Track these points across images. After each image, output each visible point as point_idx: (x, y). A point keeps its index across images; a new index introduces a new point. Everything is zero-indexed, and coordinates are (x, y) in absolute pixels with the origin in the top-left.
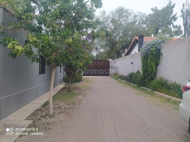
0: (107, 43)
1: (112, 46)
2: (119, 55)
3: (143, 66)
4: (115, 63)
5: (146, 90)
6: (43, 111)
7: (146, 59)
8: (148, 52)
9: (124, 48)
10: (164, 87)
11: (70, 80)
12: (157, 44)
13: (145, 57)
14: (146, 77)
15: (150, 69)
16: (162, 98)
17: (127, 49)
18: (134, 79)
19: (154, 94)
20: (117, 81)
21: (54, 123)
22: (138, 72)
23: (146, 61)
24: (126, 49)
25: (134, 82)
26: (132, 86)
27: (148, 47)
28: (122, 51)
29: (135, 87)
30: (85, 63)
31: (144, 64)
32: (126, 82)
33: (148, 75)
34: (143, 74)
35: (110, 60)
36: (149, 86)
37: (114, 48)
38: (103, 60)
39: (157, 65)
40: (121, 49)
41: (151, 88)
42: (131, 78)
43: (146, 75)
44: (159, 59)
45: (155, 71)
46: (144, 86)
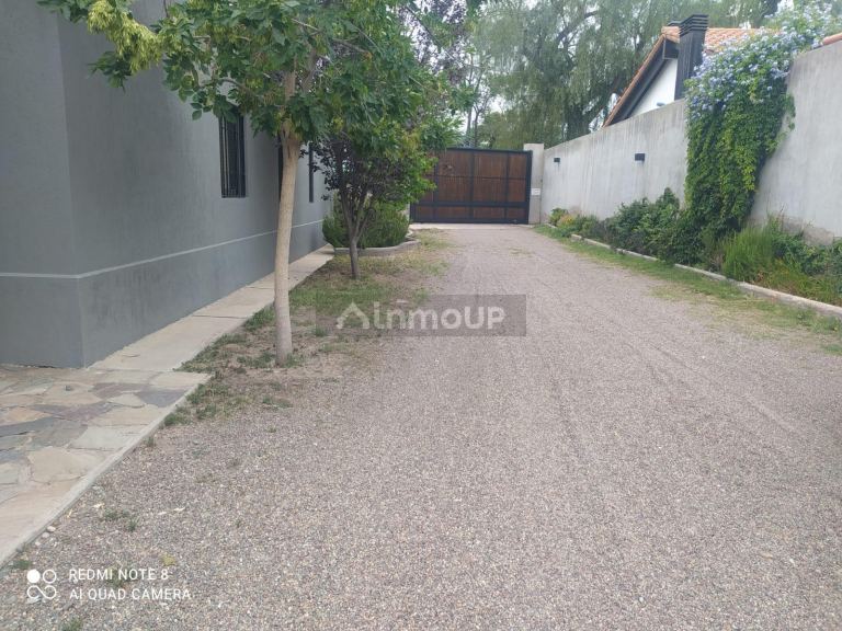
0: (521, 67)
1: (546, 80)
2: (578, 124)
3: (694, 167)
4: (557, 160)
5: (698, 277)
6: (248, 343)
7: (711, 133)
8: (724, 94)
9: (602, 91)
10: (786, 263)
11: (354, 230)
12: (770, 53)
13: (710, 122)
14: (707, 218)
15: (727, 179)
16: (771, 309)
17: (619, 94)
18: (648, 234)
19: (738, 293)
20: (564, 245)
21: (301, 387)
22: (669, 197)
23: (714, 140)
24: (614, 96)
25: (645, 244)
26: (635, 264)
27: (729, 73)
28: (591, 105)
29: (647, 269)
30: (430, 137)
31: (701, 155)
32: (608, 247)
33: (716, 210)
34: (693, 208)
35: (537, 149)
36: (718, 260)
37: (556, 90)
38: (503, 149)
39: (763, 157)
40: (591, 96)
41: (724, 266)
42: (630, 230)
43: (705, 209)
44: (774, 130)
45: (752, 187)
46: (694, 261)
